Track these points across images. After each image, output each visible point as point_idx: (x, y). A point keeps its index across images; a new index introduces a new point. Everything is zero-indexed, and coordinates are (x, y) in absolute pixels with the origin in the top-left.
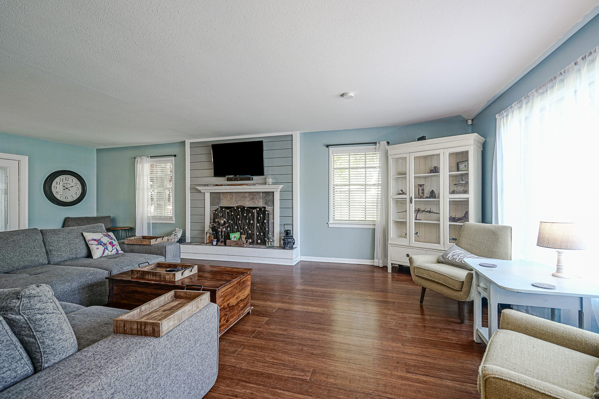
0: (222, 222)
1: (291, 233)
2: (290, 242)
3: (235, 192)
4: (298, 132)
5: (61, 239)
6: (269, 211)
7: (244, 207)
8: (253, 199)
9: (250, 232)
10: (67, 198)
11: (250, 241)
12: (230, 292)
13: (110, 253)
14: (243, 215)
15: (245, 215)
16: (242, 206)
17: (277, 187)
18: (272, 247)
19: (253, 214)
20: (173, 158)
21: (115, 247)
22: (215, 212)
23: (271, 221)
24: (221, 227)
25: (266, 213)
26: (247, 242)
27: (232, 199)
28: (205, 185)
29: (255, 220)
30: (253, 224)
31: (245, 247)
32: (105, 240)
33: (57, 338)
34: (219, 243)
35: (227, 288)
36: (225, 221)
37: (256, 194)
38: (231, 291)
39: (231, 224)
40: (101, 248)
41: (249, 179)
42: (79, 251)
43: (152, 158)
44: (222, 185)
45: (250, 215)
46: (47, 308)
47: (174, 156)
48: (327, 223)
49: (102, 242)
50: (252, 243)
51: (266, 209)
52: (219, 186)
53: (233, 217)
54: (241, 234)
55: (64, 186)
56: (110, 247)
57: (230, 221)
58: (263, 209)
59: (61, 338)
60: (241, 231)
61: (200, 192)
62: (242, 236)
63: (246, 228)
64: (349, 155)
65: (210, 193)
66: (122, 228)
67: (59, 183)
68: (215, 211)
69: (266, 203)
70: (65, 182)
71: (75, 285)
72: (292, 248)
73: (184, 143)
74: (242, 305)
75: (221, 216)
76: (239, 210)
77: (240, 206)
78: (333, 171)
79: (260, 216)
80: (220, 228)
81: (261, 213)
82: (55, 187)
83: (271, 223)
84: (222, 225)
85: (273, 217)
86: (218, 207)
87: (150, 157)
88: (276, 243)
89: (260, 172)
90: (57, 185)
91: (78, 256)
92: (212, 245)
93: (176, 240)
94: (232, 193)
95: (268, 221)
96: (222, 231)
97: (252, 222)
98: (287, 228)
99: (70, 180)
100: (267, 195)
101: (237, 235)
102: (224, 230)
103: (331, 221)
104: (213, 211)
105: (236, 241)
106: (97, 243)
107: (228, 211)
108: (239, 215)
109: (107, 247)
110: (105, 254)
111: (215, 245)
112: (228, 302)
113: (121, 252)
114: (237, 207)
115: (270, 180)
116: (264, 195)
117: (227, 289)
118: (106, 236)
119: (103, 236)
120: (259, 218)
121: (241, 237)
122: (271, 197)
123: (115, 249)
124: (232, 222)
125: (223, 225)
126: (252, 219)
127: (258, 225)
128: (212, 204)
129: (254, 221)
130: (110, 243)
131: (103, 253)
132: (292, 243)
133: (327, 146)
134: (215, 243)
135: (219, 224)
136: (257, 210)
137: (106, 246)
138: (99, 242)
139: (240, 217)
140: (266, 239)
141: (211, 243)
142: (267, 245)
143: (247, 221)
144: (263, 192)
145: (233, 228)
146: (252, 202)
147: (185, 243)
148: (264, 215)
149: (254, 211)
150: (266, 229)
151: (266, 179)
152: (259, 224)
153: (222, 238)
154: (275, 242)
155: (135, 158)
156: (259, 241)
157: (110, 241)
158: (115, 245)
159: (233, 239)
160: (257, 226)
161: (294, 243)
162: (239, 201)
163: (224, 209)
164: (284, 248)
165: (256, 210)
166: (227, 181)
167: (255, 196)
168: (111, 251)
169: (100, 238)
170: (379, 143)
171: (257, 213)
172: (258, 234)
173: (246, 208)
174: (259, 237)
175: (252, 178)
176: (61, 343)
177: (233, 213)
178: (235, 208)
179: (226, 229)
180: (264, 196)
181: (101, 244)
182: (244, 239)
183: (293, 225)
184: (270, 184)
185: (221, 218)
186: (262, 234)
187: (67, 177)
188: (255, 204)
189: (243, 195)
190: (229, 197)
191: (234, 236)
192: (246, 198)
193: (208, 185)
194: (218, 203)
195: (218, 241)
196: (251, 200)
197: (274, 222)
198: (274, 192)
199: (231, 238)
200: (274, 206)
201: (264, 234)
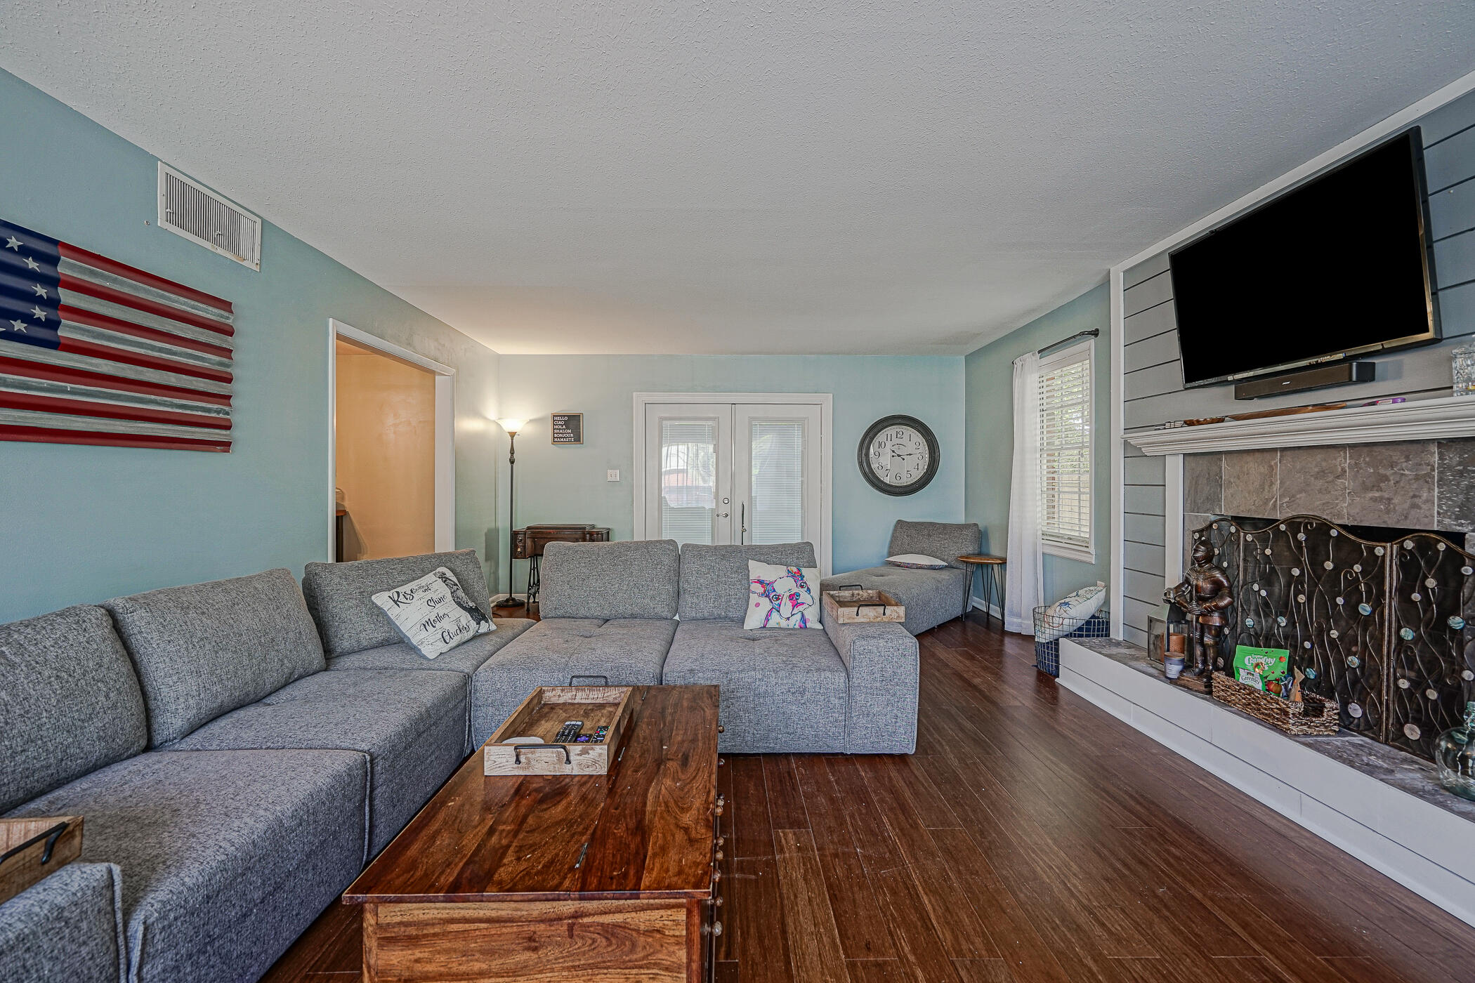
3: (1284, 450)
5: (703, 570)
7: (1325, 527)
8: (1379, 481)
9: (1354, 661)
10: (898, 478)
11: (1356, 711)
13: (784, 624)
14: (1316, 564)
15: (1329, 565)
16: (1315, 518)
19: (1375, 568)
20: (1092, 342)
21: (801, 608)
22: (1200, 538)
24: (1196, 609)
25: (1468, 570)
27: (1268, 479)
28: (1155, 426)
29: (1391, 605)
30: (1373, 624)
31: (1295, 737)
32: (785, 586)
36: (1217, 586)
37: (1396, 455)
39: (1258, 601)
40: (766, 604)
41: (1344, 378)
43: (1045, 353)
44: (1221, 420)
45: (1357, 568)
47: (1090, 333)
49: (774, 591)
50: (1369, 727)
51: (1468, 549)
53: (1272, 570)
54: (1306, 659)
55: (893, 451)
56: (786, 607)
57: (1256, 587)
58: (1442, 547)
60: (1307, 645)
61: (1141, 453)
63: (1334, 634)
65: (1183, 455)
67: (883, 444)
68: (1201, 531)
69: (1464, 512)
70: (895, 441)
73: (1106, 282)
75: (1198, 560)
76: (1301, 536)
77: (1307, 517)
79: (1424, 590)
81: (1430, 564)
82: (877, 454)
86: (1213, 518)
87: (1039, 352)
90: (880, 450)
91: (729, 614)
92: (1164, 675)
93: (1066, 622)
94: (1267, 455)
96: (1203, 628)
97: (1366, 609)
99: (906, 437)
100: (1472, 462)
101: (1275, 661)
104: (1195, 531)
106: (762, 590)
107: (1250, 537)
108: (1298, 562)
109: (780, 604)
110: (771, 624)
111: (1172, 681)
113: (813, 624)
114: (1289, 522)
116: (1453, 458)
118: (793, 576)
119: (784, 574)
120: (1416, 597)
123: (800, 615)
124: (1263, 593)
126: (1369, 592)
127: (1408, 634)
128: (1192, 502)
129: (1378, 604)
130: (793, 597)
131: (767, 620)
134: (1174, 670)
135: (1188, 591)
136: (1402, 548)
137: (777, 602)
138: (768, 590)
139: (1302, 573)
141: (1161, 666)
143: (1342, 600)
144: (1445, 444)
146: (1374, 500)
147: (1103, 642)
148: (1452, 584)
149: (1379, 551)
150: (1460, 673)
152: (1417, 630)
153: (1203, 655)
155: (1011, 362)
156: (1412, 731)
157: (795, 590)
158: (803, 604)
159: (1242, 676)
160: (1399, 639)
162: (1300, 492)
163: (1234, 529)
165: (1393, 547)
166: (1238, 397)
167: (1392, 465)
168: (786, 618)
169: (772, 579)
171: (1400, 563)
172: (1404, 684)
173: (1334, 533)
174: (1410, 706)
177: (1268, 552)
178: (1283, 527)
180: (1450, 468)
181: (767, 596)
186: (1432, 694)
187: (898, 430)
188: (1388, 512)
189: (1324, 464)
190: (1254, 468)
191: (1255, 662)
192: (1338, 477)
193: (1165, 425)
194: (1214, 500)
195: (1187, 666)
196: (1366, 488)
199: (1238, 669)
201: (1450, 699)
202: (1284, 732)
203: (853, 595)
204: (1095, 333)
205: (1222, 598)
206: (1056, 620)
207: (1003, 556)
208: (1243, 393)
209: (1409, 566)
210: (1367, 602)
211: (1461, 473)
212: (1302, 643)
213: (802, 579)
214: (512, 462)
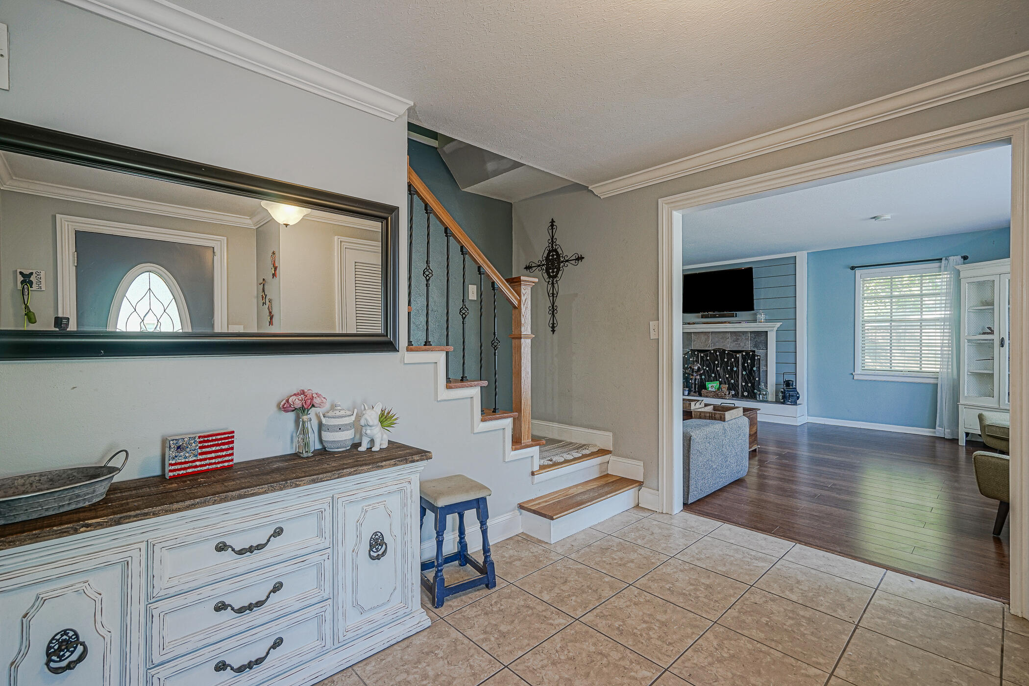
0: (696, 368)
1: (794, 384)
2: (793, 396)
3: (712, 332)
4: (805, 253)
6: (760, 356)
7: (724, 351)
8: (737, 340)
9: (733, 381)
11: (733, 392)
14: (722, 360)
15: (726, 360)
16: (721, 349)
17: (774, 325)
18: (766, 401)
19: (737, 359)
22: (685, 356)
23: (762, 368)
24: (695, 375)
25: (756, 358)
26: (729, 394)
27: (707, 340)
29: (740, 367)
30: (737, 372)
31: (728, 400)
34: (692, 393)
37: (741, 334)
39: (706, 371)
41: (731, 316)
44: (696, 324)
45: (733, 360)
48: (852, 374)
50: (736, 395)
51: (756, 354)
52: (692, 324)
53: (709, 362)
54: (721, 383)
57: (705, 368)
58: (751, 353)
60: (720, 380)
62: (723, 386)
63: (727, 376)
64: (891, 279)
68: (685, 354)
69: (756, 346)
72: (795, 404)
75: (693, 361)
76: (718, 353)
77: (719, 349)
78: (863, 301)
79: (747, 363)
80: (693, 375)
81: (748, 358)
83: (763, 371)
84: (695, 372)
85: (765, 364)
86: (690, 350)
88: (771, 397)
89: (748, 305)
94: (708, 333)
95: (759, 368)
96: (695, 379)
97: (735, 369)
98: (787, 378)
100: (757, 336)
101: (716, 384)
102: (698, 377)
103: (858, 370)
105: (715, 392)
107: (702, 355)
108: (717, 360)
114: (714, 350)
115: (762, 317)
116: (753, 335)
120: (746, 365)
121: (719, 388)
122: (762, 338)
124: (707, 369)
125: (697, 372)
126: (735, 364)
127: (744, 373)
128: (683, 346)
129: (738, 367)
132: (796, 397)
133: (853, 268)
134: (686, 393)
136: (742, 354)
139: (718, 362)
140: (756, 391)
142: (758, 399)
143: (729, 368)
144: (751, 333)
145: (710, 376)
146: (736, 344)
148: (753, 361)
149: (738, 356)
150: (755, 379)
151: (756, 314)
152: (746, 371)
153: (695, 387)
154: (769, 394)
156: (746, 393)
159: (710, 389)
160: (742, 374)
161: (798, 398)
162: (717, 342)
163: (696, 353)
164: (783, 403)
165: (740, 354)
167: (740, 336)
170: (946, 259)
171: (742, 358)
172: (744, 384)
173: (726, 352)
174: (745, 389)
175: (736, 314)
177: (708, 358)
178: (712, 352)
179: (701, 376)
180: (752, 337)
182: (725, 390)
183: (796, 375)
184: (763, 321)
185: (694, 363)
186: (750, 385)
188: (739, 347)
189: (722, 336)
190: (703, 338)
191: (711, 385)
192: (727, 339)
194: (690, 345)
196: (734, 341)
197: (767, 371)
198: (767, 331)
199: (708, 388)
200: (767, 349)
201: (753, 385)
208: (702, 317)
209: (744, 358)
210: (735, 367)
211: (754, 338)
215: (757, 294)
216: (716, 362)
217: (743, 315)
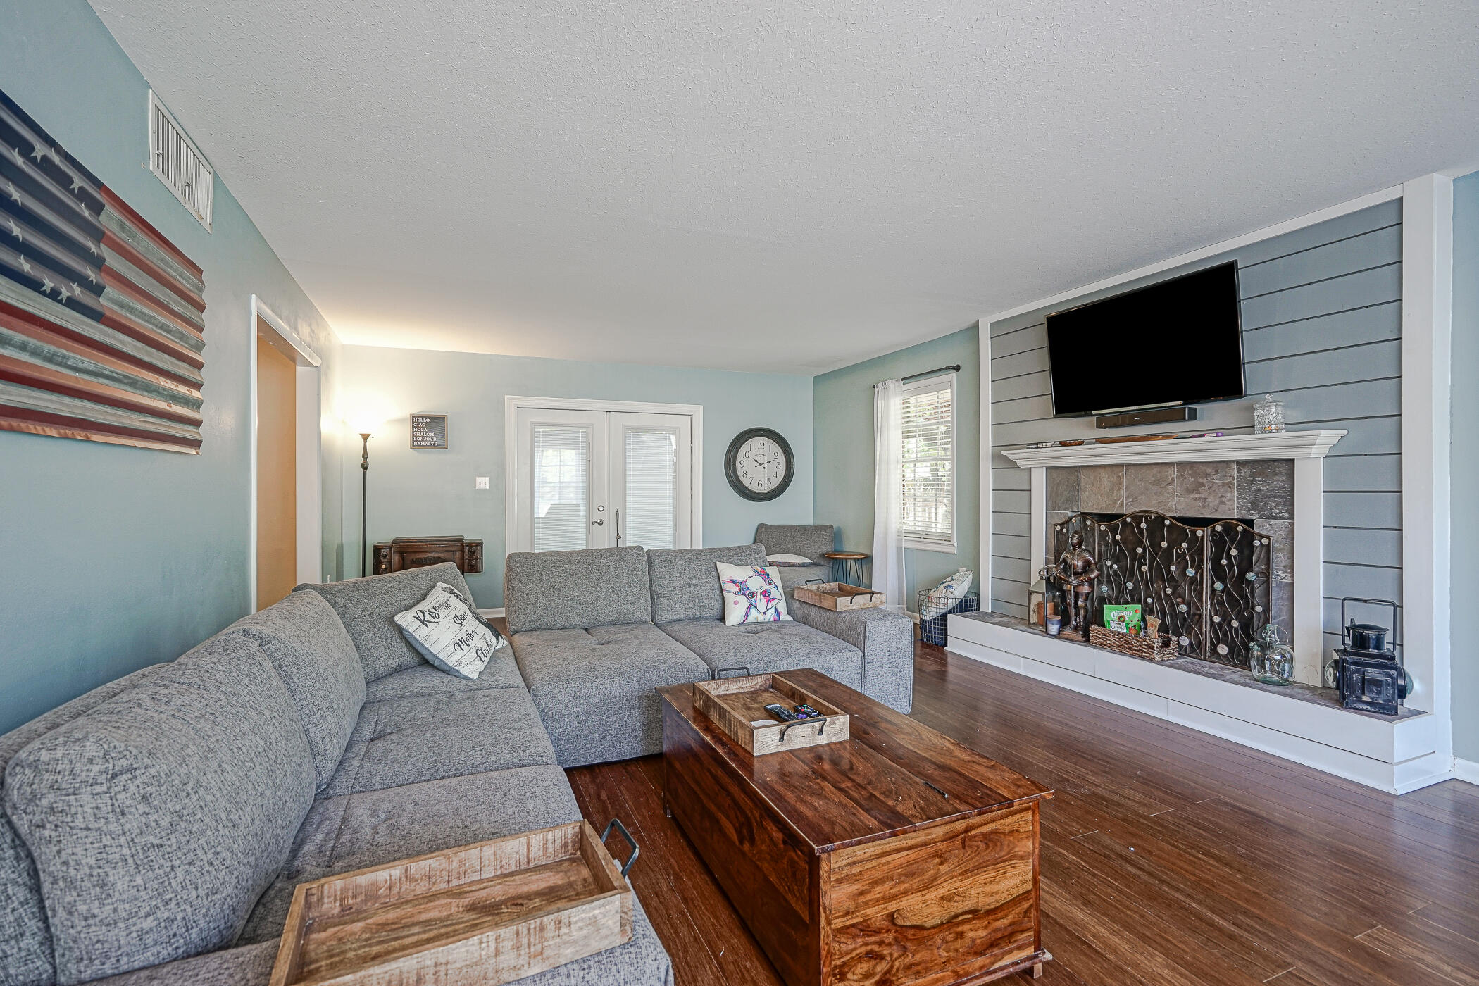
1: (1390, 640)
2: (1379, 682)
3: (1128, 465)
5: (676, 573)
6: (1268, 538)
7: (1161, 518)
8: (1198, 487)
9: (1183, 608)
10: (760, 485)
11: (1185, 641)
12: (900, 866)
13: (761, 618)
14: (1155, 545)
15: (1164, 544)
16: (1153, 512)
17: (1310, 441)
18: (1284, 685)
19: (1196, 543)
20: (953, 375)
21: (774, 603)
22: (1061, 530)
23: (1278, 577)
24: (1073, 580)
25: (1256, 543)
26: (1166, 644)
27: (1115, 487)
28: (1028, 446)
29: (1207, 569)
30: (1195, 582)
31: (1157, 663)
32: (756, 584)
33: (83, 908)
34: (1067, 631)
35: (887, 848)
36: (1087, 563)
37: (1209, 470)
38: (909, 864)
39: (1111, 573)
40: (744, 602)
41: (1177, 416)
42: (706, 602)
43: (907, 381)
44: (1081, 443)
45: (1184, 545)
46: (73, 810)
47: (954, 368)
49: (748, 589)
50: (1192, 652)
51: (1256, 530)
52: (1070, 445)
53: (1121, 550)
54: (1147, 610)
55: (756, 461)
56: (762, 603)
57: (1109, 563)
58: (1240, 529)
59: (96, 911)
60: (1149, 601)
61: (1013, 465)
62: (1151, 619)
63: (1169, 591)
65: (1047, 468)
66: (851, 555)
67: (748, 455)
68: (1062, 525)
69: (1254, 506)
70: (758, 451)
71: (633, 686)
72: (1388, 710)
73: (975, 327)
74: (982, 933)
75: (1073, 545)
76: (1143, 525)
77: (1147, 512)
79: (1229, 557)
80: (1068, 583)
81: (1232, 541)
82: (742, 462)
83: (1279, 585)
84: (1076, 574)
85: (1288, 563)
86: (1070, 514)
87: (903, 380)
88: (1304, 676)
89: (1225, 382)
90: (745, 459)
91: (704, 614)
92: (1047, 633)
93: (950, 601)
94: (1116, 470)
95: (1266, 574)
96: (1077, 595)
97: (1191, 572)
98: (1360, 615)
99: (767, 448)
100: (1260, 474)
101: (1132, 613)
104: (1056, 525)
105: (1125, 635)
106: (736, 589)
107: (1103, 528)
108: (1141, 544)
109: (756, 601)
110: (750, 619)
111: (1055, 636)
112: (892, 907)
113: (785, 617)
114: (1134, 516)
115: (1271, 414)
116: (1246, 472)
117: (884, 854)
118: (760, 575)
119: (752, 573)
120: (1224, 562)
121: (1143, 624)
122: (1278, 481)
123: (773, 609)
124: (1115, 567)
125: (1081, 574)
126: (1193, 560)
127: (1219, 586)
128: (1052, 504)
129: (1199, 568)
130: (765, 593)
131: (747, 615)
132: (1394, 690)
134: (1054, 628)
135: (1067, 568)
136: (1213, 530)
137: (754, 599)
138: (743, 590)
139: (1144, 550)
140: (1252, 644)
141: (1042, 626)
143: (1174, 568)
144: (1241, 464)
145: (1121, 588)
146: (1195, 499)
147: (975, 613)
148: (1246, 552)
149: (1199, 533)
150: (1253, 608)
151: (1251, 409)
152: (1223, 581)
153: (1077, 614)
154: (1297, 664)
155: (874, 387)
156: (1223, 650)
157: (766, 587)
158: (776, 599)
159: (1112, 626)
160: (1213, 591)
161: (1403, 693)
162: (1141, 494)
163: (1090, 522)
164: (1342, 702)
165: (1208, 531)
166: (1099, 426)
167: (1207, 476)
168: (762, 613)
169: (744, 579)
171: (1213, 540)
172: (1217, 619)
173: (1167, 522)
174: (1221, 633)
175: (1195, 410)
176: (94, 929)
177: (1118, 537)
178: (1129, 520)
180: (1245, 478)
181: (744, 594)
182: (1153, 632)
183: (1399, 608)
184: (1273, 427)
186: (1235, 624)
187: (761, 441)
188: (1204, 507)
189: (1159, 475)
190: (1106, 480)
191: (1118, 615)
192: (1169, 484)
193: (1037, 444)
194: (1072, 501)
195: (1064, 623)
196: (1188, 491)
197: (1293, 584)
198: (1292, 461)
199: (1108, 621)
200: (1292, 518)
201: (1247, 626)
202: (1151, 660)
203: (819, 587)
204: (957, 368)
205: (1092, 571)
206: (942, 600)
207: (867, 552)
208: (1101, 424)
209: (1220, 545)
210: (1192, 567)
211: (1251, 482)
212: (1146, 599)
213: (768, 577)
214: (365, 468)
215: (1251, 346)
216: (1140, 550)
217: (1214, 412)
